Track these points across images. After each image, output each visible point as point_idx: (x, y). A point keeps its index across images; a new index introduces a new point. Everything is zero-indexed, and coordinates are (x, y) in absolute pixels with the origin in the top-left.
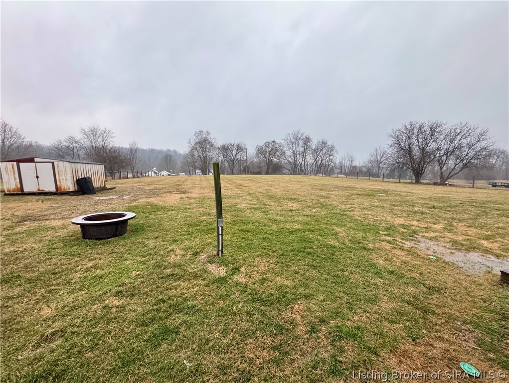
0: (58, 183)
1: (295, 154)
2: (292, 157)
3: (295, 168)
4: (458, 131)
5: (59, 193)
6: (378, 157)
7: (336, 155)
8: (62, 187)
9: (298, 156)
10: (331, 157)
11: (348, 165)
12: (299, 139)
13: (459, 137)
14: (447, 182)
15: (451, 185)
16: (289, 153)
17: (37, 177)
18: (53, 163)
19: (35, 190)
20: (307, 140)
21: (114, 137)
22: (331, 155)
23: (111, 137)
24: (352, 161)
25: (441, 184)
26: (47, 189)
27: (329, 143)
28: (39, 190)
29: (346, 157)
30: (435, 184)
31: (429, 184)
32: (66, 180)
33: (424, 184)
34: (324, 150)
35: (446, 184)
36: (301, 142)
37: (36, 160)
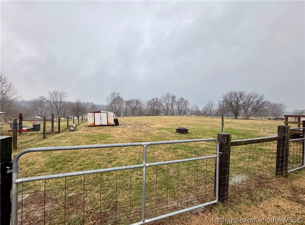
0: (108, 121)
1: (167, 105)
2: (166, 107)
3: (167, 112)
4: (252, 95)
5: (109, 125)
6: (210, 106)
7: (189, 105)
8: (110, 123)
9: (169, 106)
10: (186, 106)
11: (195, 110)
12: (170, 97)
13: (252, 98)
14: (249, 118)
15: (251, 119)
16: (164, 104)
17: (101, 119)
18: (107, 113)
19: (99, 124)
20: (173, 98)
21: (67, 96)
22: (186, 105)
23: (65, 96)
24: (197, 108)
25: (247, 119)
26: (104, 124)
27: (185, 99)
28: (101, 124)
29: (194, 106)
30: (245, 119)
31: (242, 119)
32: (112, 120)
33: (239, 119)
34: (183, 103)
35: (249, 119)
36: (170, 99)
37: (101, 112)
